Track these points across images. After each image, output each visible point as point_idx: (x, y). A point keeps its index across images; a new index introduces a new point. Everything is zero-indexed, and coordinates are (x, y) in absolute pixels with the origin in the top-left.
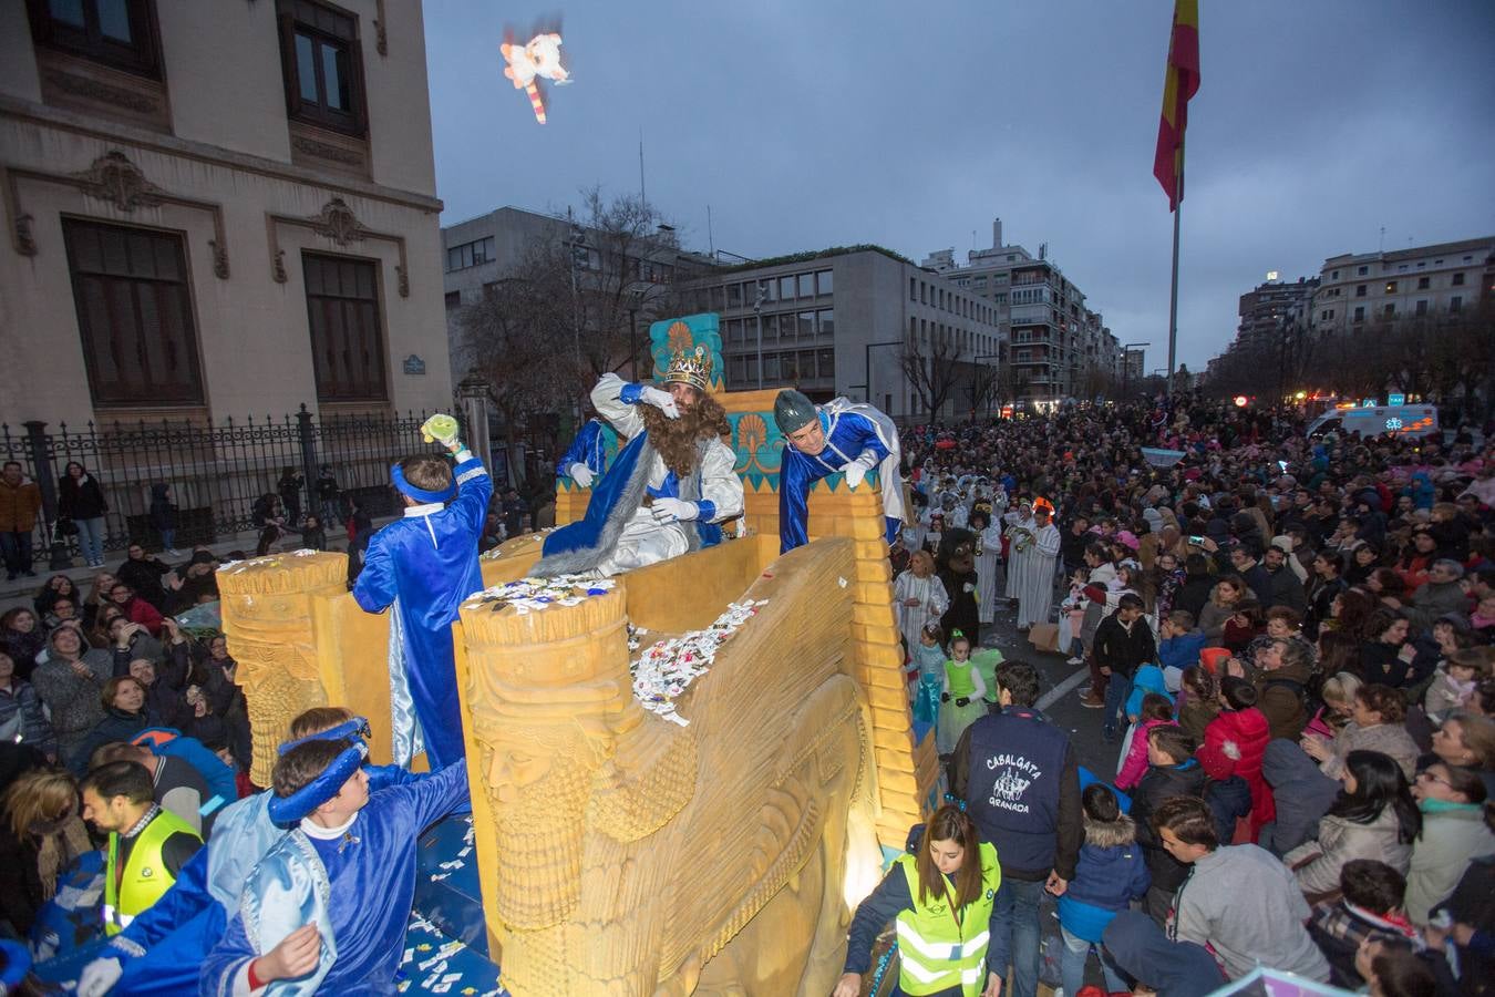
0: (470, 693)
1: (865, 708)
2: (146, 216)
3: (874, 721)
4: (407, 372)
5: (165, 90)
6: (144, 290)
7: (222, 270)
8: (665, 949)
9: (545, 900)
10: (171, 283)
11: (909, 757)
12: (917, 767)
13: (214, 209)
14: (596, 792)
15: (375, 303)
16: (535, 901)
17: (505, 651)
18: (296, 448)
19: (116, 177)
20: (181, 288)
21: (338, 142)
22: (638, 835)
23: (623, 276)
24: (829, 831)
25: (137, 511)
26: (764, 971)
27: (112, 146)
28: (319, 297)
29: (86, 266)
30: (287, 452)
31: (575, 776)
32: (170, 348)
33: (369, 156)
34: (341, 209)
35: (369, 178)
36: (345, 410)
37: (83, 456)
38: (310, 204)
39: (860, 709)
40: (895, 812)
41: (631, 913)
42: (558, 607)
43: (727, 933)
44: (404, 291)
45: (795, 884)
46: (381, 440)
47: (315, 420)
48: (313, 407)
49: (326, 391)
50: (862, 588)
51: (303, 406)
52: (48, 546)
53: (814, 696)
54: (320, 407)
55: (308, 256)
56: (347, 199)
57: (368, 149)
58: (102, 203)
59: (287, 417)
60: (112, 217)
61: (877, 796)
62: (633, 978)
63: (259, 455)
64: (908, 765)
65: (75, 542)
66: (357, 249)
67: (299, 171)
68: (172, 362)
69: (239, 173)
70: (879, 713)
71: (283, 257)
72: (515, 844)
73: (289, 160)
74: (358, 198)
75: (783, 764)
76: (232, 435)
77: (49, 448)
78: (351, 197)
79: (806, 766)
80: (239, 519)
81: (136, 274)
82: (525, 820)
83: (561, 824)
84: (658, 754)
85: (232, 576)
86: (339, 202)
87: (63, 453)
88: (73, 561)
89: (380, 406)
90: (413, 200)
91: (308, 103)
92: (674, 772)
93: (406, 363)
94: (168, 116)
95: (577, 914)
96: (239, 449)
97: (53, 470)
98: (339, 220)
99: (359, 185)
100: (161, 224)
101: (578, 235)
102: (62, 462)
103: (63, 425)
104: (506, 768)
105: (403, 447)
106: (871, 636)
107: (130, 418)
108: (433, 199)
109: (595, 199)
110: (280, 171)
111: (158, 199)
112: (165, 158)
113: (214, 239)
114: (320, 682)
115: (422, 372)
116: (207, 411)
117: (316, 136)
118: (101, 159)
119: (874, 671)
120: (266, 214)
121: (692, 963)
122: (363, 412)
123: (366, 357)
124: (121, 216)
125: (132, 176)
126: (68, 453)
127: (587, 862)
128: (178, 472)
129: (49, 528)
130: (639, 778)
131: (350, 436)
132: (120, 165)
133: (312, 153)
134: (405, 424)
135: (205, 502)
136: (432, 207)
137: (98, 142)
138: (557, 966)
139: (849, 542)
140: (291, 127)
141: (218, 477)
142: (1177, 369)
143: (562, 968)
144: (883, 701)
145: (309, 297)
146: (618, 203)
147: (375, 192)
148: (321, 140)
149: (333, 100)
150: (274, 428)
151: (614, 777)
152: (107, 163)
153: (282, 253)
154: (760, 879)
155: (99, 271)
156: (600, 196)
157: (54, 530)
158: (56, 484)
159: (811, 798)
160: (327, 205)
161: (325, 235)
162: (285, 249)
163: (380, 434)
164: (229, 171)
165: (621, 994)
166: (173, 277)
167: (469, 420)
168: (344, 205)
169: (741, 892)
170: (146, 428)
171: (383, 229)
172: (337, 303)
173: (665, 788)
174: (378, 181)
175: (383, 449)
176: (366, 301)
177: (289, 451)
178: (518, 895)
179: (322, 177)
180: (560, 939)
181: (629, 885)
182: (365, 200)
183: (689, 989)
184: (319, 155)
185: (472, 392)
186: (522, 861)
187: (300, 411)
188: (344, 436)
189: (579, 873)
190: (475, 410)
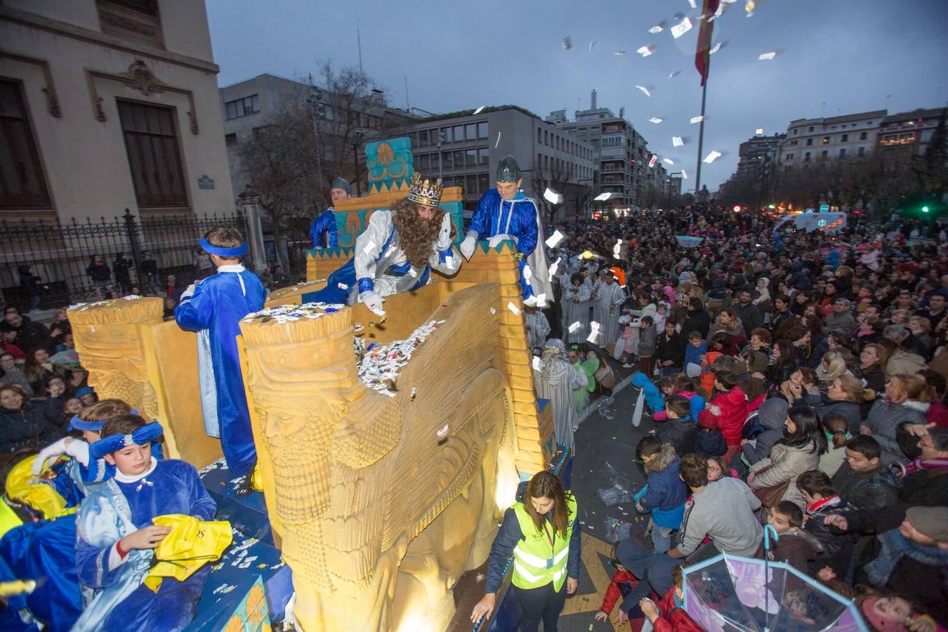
0: (250, 378)
1: (508, 389)
3: (513, 397)
7: (55, 111)
8: (385, 532)
9: (307, 505)
10: (15, 119)
11: (535, 418)
12: (540, 424)
13: (43, 64)
14: (336, 438)
15: (174, 138)
16: (300, 506)
17: (272, 349)
18: (125, 240)
20: (25, 121)
21: (136, 18)
22: (365, 464)
23: (349, 123)
24: (486, 463)
25: (9, 285)
26: (448, 545)
28: (132, 132)
31: (322, 428)
32: (21, 169)
33: (160, 29)
34: (143, 68)
35: (162, 46)
36: (158, 213)
38: (119, 64)
39: (505, 390)
40: (527, 452)
41: (363, 512)
42: (306, 319)
43: (424, 523)
44: (195, 130)
45: (466, 495)
46: (186, 233)
47: (137, 220)
48: (135, 211)
49: (144, 200)
50: (505, 315)
51: (127, 210)
53: (476, 380)
54: (140, 211)
55: (122, 103)
56: (147, 61)
57: (159, 23)
59: (116, 218)
61: (516, 443)
62: (365, 549)
63: (98, 245)
64: (534, 423)
66: (157, 98)
67: (107, 38)
68: (24, 179)
69: (60, 39)
70: (516, 393)
71: (103, 104)
72: (285, 472)
73: (97, 29)
74: (154, 61)
75: (457, 422)
76: (75, 230)
78: (150, 60)
79: (471, 424)
80: (87, 289)
82: (291, 457)
83: (314, 459)
84: (376, 414)
85: (78, 312)
86: (141, 63)
89: (183, 210)
90: (196, 64)
92: (387, 426)
93: (200, 181)
95: (328, 514)
96: (82, 241)
98: (141, 76)
99: (156, 52)
101: (316, 94)
104: (276, 425)
106: (511, 344)
108: (211, 64)
109: (328, 69)
110: (94, 38)
113: (45, 87)
114: (149, 382)
115: (212, 187)
116: (55, 213)
117: (118, 12)
119: (513, 367)
120: (85, 69)
121: (403, 540)
122: (172, 215)
123: (171, 177)
127: (333, 481)
128: (38, 257)
130: (364, 429)
131: (164, 231)
133: (116, 24)
134: (202, 223)
135: (61, 278)
136: (211, 70)
138: (317, 545)
139: (497, 285)
140: (98, 5)
141: (69, 260)
142: (701, 188)
143: (320, 547)
144: (519, 384)
145: (126, 132)
146: (343, 72)
147: (167, 57)
148: (122, 15)
150: (107, 225)
151: (347, 428)
154: (444, 491)
156: (331, 67)
159: (475, 443)
160: (132, 65)
161: (133, 88)
162: (103, 97)
163: (185, 229)
164: (51, 35)
165: (358, 560)
166: (16, 114)
167: (247, 220)
168: (144, 66)
169: (432, 499)
170: (8, 225)
171: (175, 84)
172: (146, 137)
173: (381, 435)
174: (168, 48)
175: (187, 240)
176: (167, 137)
177: (120, 241)
178: (289, 504)
179: (125, 44)
180: (318, 529)
181: (361, 495)
182: (160, 63)
183: (401, 555)
184: (121, 26)
185: (248, 201)
186: (290, 482)
187: (125, 214)
188: (159, 231)
189: (328, 489)
190: (250, 212)
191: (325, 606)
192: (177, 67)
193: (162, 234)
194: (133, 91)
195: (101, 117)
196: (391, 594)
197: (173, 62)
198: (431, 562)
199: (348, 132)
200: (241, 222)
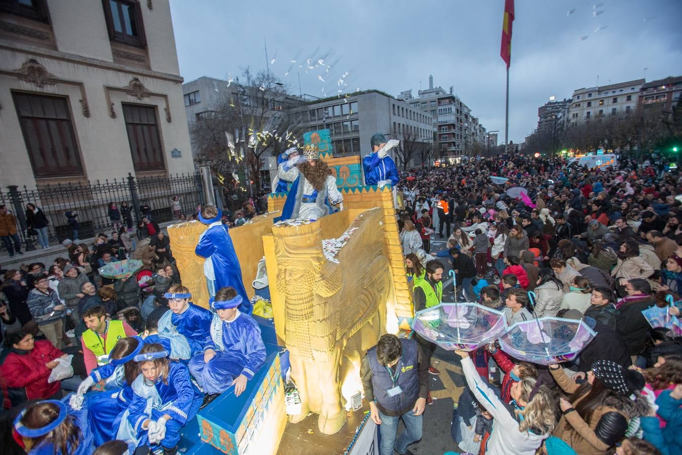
0: (278, 253)
2: (49, 89)
3: (393, 272)
4: (173, 156)
5: (51, 29)
6: (52, 124)
7: (87, 113)
8: (338, 330)
10: (63, 120)
13: (80, 85)
14: (316, 282)
15: (156, 126)
17: (290, 238)
18: (128, 193)
19: (34, 72)
20: (69, 121)
21: (134, 51)
22: (329, 295)
23: (263, 108)
24: (380, 307)
25: (61, 224)
27: (30, 57)
28: (130, 124)
29: (25, 113)
30: (124, 195)
32: (67, 150)
33: (148, 57)
34: (137, 83)
35: (149, 68)
36: (147, 175)
37: (35, 200)
38: (123, 81)
39: (388, 268)
40: (402, 304)
41: (328, 318)
42: (304, 224)
43: (354, 331)
44: (169, 120)
45: (371, 323)
47: (135, 180)
48: (133, 175)
49: (138, 167)
50: (387, 225)
51: (130, 174)
52: (24, 241)
53: (374, 261)
54: (136, 174)
55: (125, 105)
56: (140, 78)
57: (147, 53)
58: (29, 84)
59: (123, 179)
60: (34, 90)
61: (395, 298)
62: (330, 337)
63: (113, 197)
64: (406, 287)
65: (36, 238)
66: (146, 101)
67: (117, 66)
68: (68, 157)
69: (90, 68)
70: (395, 270)
71: (114, 107)
72: (293, 297)
73: (111, 61)
74: (145, 78)
75: (366, 281)
76: (99, 188)
77: (20, 197)
78: (142, 77)
80: (106, 225)
81: (47, 117)
82: (297, 289)
83: (307, 291)
84: (332, 271)
85: (173, 229)
86: (136, 79)
87: (26, 199)
88: (36, 246)
89: (161, 172)
90: (170, 78)
91: (118, 33)
92: (337, 277)
93: (173, 152)
94: (54, 41)
95: (313, 318)
96: (103, 194)
97: (23, 207)
98: (137, 88)
99: (145, 72)
100: (57, 93)
101: (242, 90)
102: (26, 203)
103: (25, 187)
104: (290, 274)
105: (172, 190)
106: (391, 242)
107: (53, 182)
108: (178, 77)
109: (247, 72)
110: (109, 66)
111: (55, 81)
112: (55, 61)
113: (81, 99)
115: (180, 156)
116: (85, 178)
117: (123, 49)
118: (26, 63)
119: (392, 255)
120: (104, 86)
121: (345, 337)
122: (150, 176)
123: (154, 151)
124: (38, 89)
125: (41, 71)
126: (29, 199)
127: (314, 303)
128: (78, 206)
129: (24, 233)
130: (328, 277)
131: (152, 186)
132: (36, 66)
133: (122, 57)
134: (175, 180)
135: (91, 219)
136: (178, 80)
137: (23, 55)
138: (306, 335)
139: (382, 209)
140: (111, 45)
141: (95, 207)
142: (509, 143)
143: (308, 336)
144: (396, 265)
145: (127, 124)
146: (259, 74)
147: (152, 74)
148: (126, 50)
149: (129, 32)
150: (118, 184)
151: (321, 277)
152: (29, 65)
153: (113, 104)
154: (362, 317)
155: (30, 115)
156: (250, 70)
157: (26, 234)
158: (25, 213)
159: (375, 294)
160: (131, 81)
161: (132, 95)
162: (114, 102)
163: (165, 185)
164: (85, 67)
165: (328, 341)
166: (64, 117)
167: (203, 177)
168: (139, 81)
169: (357, 319)
170: (62, 186)
171: (157, 91)
172: (139, 126)
173: (335, 282)
174: (153, 69)
175: (166, 191)
176: (152, 125)
177: (125, 194)
178: (295, 313)
179: (128, 68)
180: (307, 327)
181: (327, 310)
182: (148, 78)
183: (345, 344)
184: (125, 57)
185: (204, 164)
186: (296, 302)
187: (128, 176)
188: (148, 187)
189: (312, 306)
190: (205, 172)
191: (307, 372)
192: (159, 81)
193: (150, 188)
194: (132, 97)
195: (113, 115)
196: (341, 363)
197: (156, 77)
198: (356, 353)
199: (263, 114)
200: (198, 178)
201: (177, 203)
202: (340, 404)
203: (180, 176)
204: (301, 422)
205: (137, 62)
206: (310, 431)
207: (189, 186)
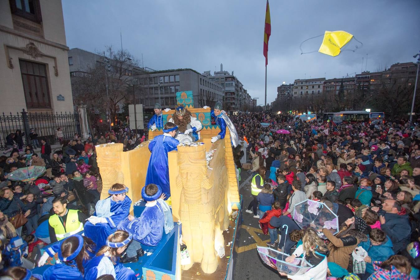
4: (58, 100)
8: (213, 209)
14: (204, 180)
15: (46, 78)
18: (21, 123)
21: (29, 23)
22: (210, 187)
23: (121, 74)
26: (220, 220)
28: (25, 74)
33: (42, 30)
35: (42, 37)
36: (33, 111)
38: (22, 43)
39: (227, 174)
41: (209, 202)
42: (200, 146)
43: (218, 210)
44: (57, 74)
45: (222, 206)
47: (27, 114)
49: (30, 105)
50: (226, 149)
51: (24, 110)
53: (222, 169)
54: (28, 110)
55: (21, 60)
56: (35, 43)
57: (42, 27)
59: (18, 113)
66: (39, 60)
67: (16, 32)
71: (12, 61)
73: (12, 28)
74: (39, 43)
75: (221, 181)
78: (37, 43)
83: (199, 186)
84: (210, 174)
86: (33, 44)
89: (48, 110)
90: (59, 46)
91: (19, 9)
93: (58, 97)
95: (201, 202)
98: (32, 49)
99: (39, 39)
101: (107, 60)
105: (57, 123)
108: (65, 46)
109: (110, 49)
110: (10, 31)
115: (64, 100)
117: (22, 21)
120: (4, 45)
121: (216, 213)
123: (44, 95)
127: (202, 193)
130: (210, 177)
133: (21, 26)
134: (60, 116)
136: (65, 49)
138: (196, 213)
140: (13, 17)
142: (267, 105)
145: (22, 74)
146: (119, 52)
147: (45, 42)
148: (24, 22)
149: (28, 10)
151: (207, 177)
156: (112, 48)
159: (224, 188)
160: (28, 45)
161: (27, 54)
162: (12, 58)
163: (51, 119)
165: (210, 215)
167: (80, 115)
168: (34, 45)
169: (219, 202)
171: (48, 54)
172: (33, 77)
174: (46, 38)
175: (52, 124)
176: (43, 77)
179: (26, 35)
180: (197, 208)
181: (209, 197)
182: (42, 44)
183: (216, 217)
184: (24, 27)
185: (81, 107)
187: (22, 111)
188: (38, 120)
189: (200, 195)
190: (82, 112)
192: (50, 47)
193: (40, 121)
194: (28, 56)
195: (11, 66)
196: (214, 229)
197: (48, 45)
198: (219, 224)
199: (120, 77)
200: (77, 116)
201: (60, 132)
202: (215, 254)
203: (64, 113)
204: (190, 269)
205: (33, 32)
206: (198, 273)
207: (70, 121)
